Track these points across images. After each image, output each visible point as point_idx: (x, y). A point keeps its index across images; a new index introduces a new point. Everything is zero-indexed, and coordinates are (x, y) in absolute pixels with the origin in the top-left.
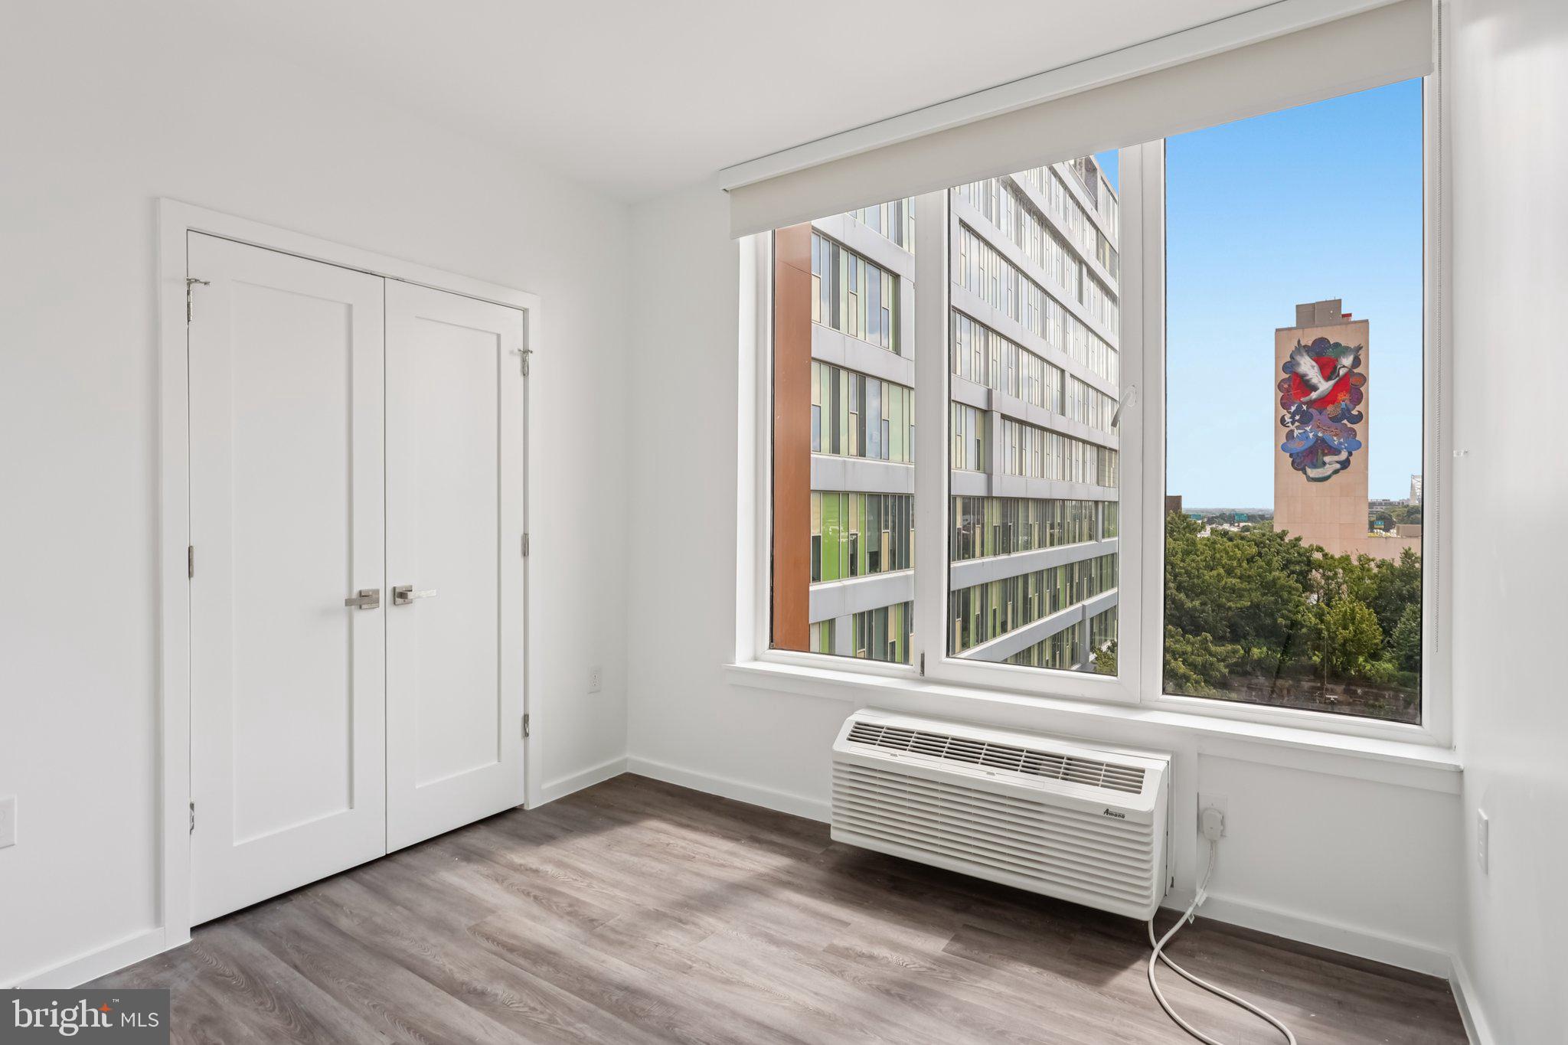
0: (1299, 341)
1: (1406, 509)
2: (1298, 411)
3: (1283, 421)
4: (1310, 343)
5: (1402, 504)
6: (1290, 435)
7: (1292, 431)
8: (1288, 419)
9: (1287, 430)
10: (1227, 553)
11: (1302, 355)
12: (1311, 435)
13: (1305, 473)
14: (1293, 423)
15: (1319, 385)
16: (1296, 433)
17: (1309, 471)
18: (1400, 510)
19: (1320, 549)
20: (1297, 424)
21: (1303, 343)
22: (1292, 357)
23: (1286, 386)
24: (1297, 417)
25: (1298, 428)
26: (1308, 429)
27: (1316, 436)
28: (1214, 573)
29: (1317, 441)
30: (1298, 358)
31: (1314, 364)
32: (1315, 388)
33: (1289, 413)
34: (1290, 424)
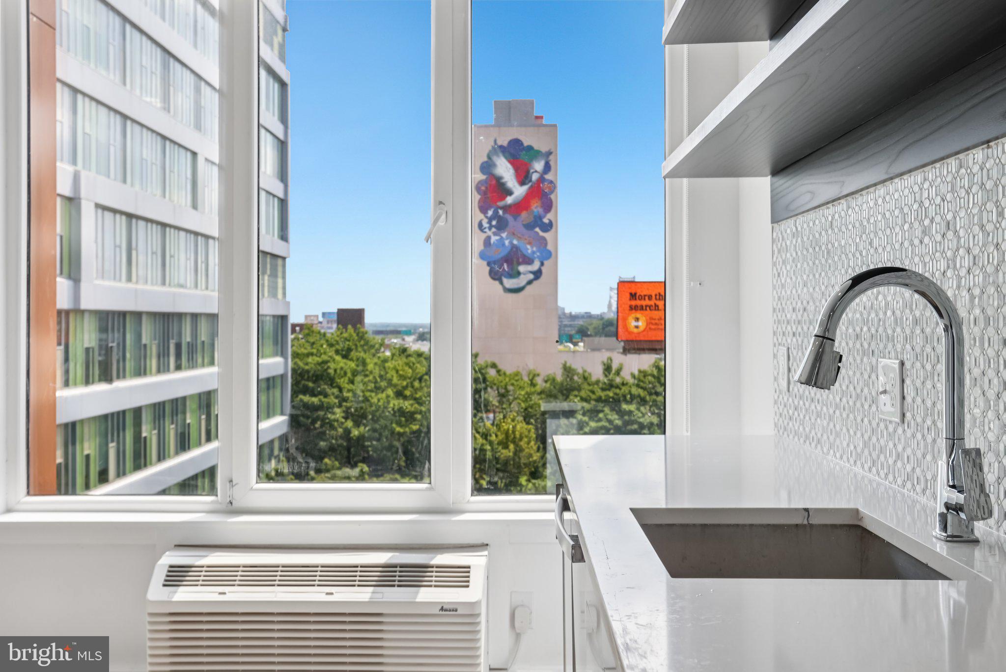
0: (495, 141)
1: (601, 322)
2: (496, 216)
3: (480, 225)
4: (505, 144)
5: (600, 317)
6: (487, 242)
7: (489, 238)
8: (485, 224)
9: (484, 236)
10: (397, 371)
11: (498, 156)
12: (507, 242)
13: (501, 283)
14: (490, 229)
15: (514, 190)
16: (494, 239)
17: (505, 280)
18: (596, 323)
19: (494, 366)
20: (494, 230)
21: (500, 143)
22: (489, 157)
23: (483, 188)
24: (494, 223)
25: (495, 234)
26: (504, 235)
27: (511, 243)
28: (384, 395)
29: (512, 249)
30: (495, 159)
31: (509, 166)
32: (510, 193)
33: (487, 217)
34: (487, 230)
